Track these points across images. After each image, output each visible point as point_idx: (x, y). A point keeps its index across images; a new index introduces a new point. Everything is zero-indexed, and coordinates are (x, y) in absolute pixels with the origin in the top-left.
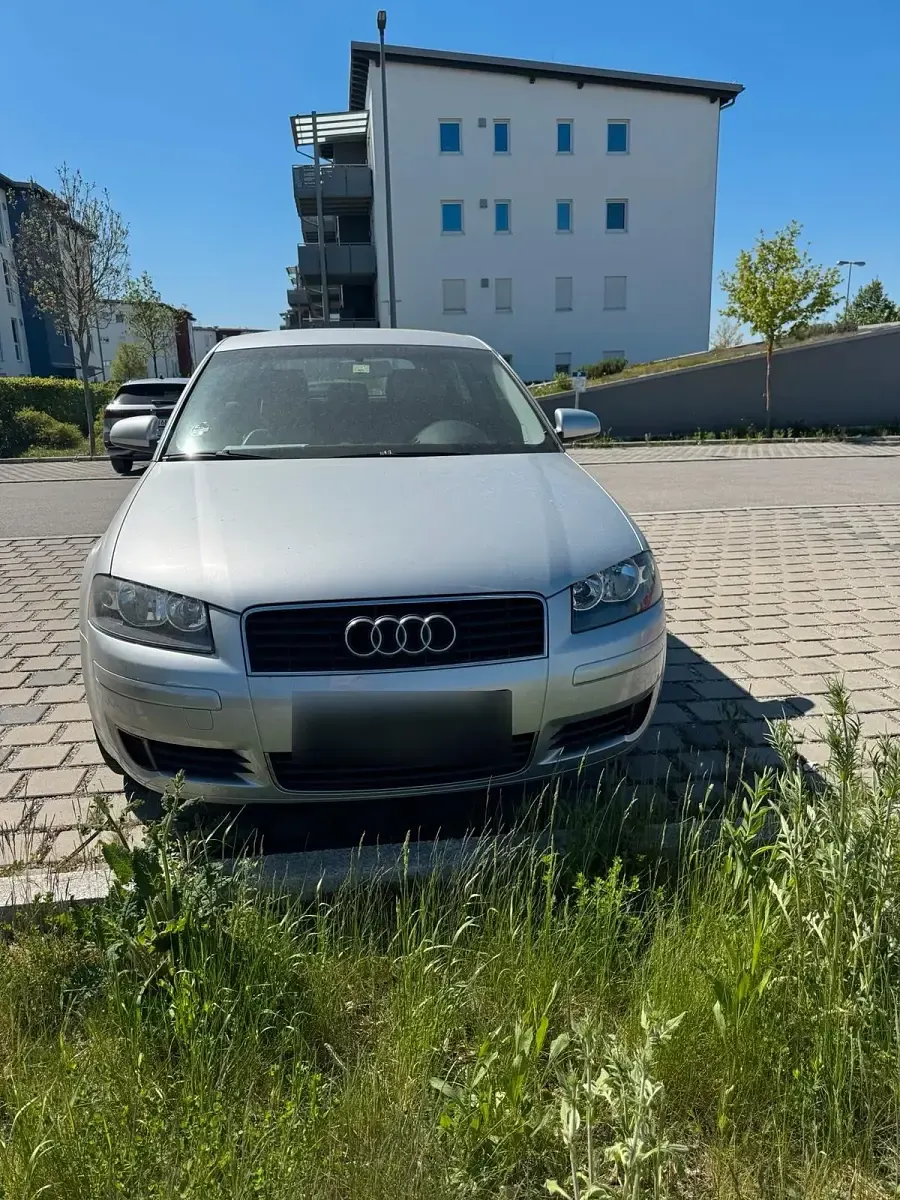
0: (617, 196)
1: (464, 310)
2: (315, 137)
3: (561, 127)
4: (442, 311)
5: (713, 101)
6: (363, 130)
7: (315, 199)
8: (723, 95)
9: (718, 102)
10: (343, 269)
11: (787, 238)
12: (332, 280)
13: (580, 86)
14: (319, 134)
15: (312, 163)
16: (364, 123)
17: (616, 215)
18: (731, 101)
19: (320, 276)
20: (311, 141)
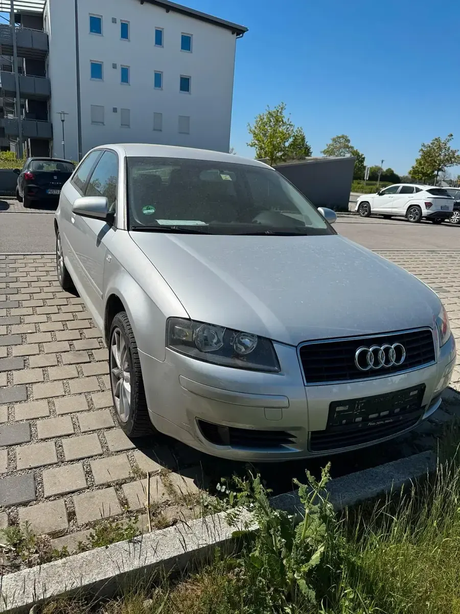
0: (186, 74)
1: (103, 123)
2: (12, 8)
3: (157, 31)
4: (91, 122)
5: (233, 33)
6: (42, 10)
7: (13, 46)
8: (238, 31)
9: (236, 34)
10: (30, 90)
11: (280, 111)
12: (23, 96)
13: (168, 11)
14: (15, 7)
15: (8, 23)
16: (43, 6)
17: (185, 84)
18: (241, 35)
19: (15, 93)
20: (9, 10)
